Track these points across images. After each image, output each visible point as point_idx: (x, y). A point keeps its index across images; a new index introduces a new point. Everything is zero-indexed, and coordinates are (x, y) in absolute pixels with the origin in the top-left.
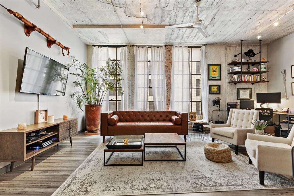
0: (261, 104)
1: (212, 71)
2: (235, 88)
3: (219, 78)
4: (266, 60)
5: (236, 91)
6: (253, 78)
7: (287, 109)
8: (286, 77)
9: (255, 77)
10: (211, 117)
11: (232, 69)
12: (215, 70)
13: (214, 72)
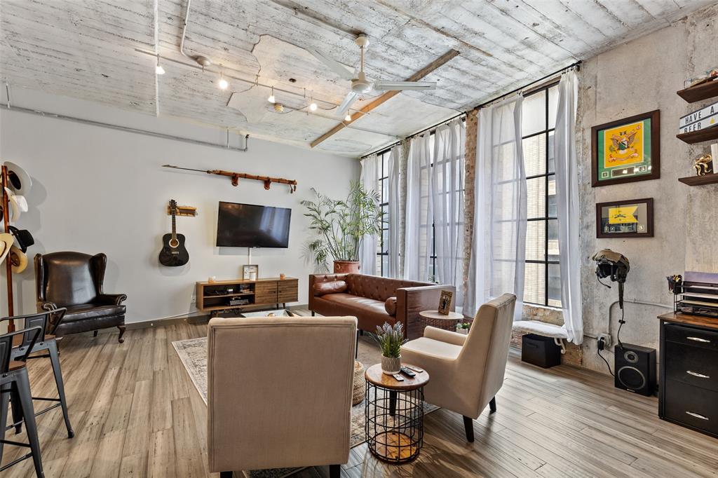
1: (612, 151)
3: (646, 171)
10: (605, 325)
11: (687, 120)
12: (626, 143)
13: (621, 152)
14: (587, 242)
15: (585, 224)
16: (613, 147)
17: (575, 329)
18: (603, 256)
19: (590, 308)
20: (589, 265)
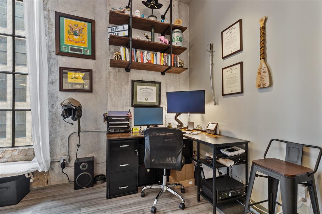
0: (175, 114)
1: (69, 33)
2: (128, 79)
3: (89, 53)
4: (182, 24)
5: (129, 87)
6: (159, 59)
7: (215, 125)
8: (214, 58)
9: (164, 57)
10: (65, 150)
11: (112, 30)
12: (78, 32)
13: (75, 37)
14: (52, 94)
15: (50, 80)
16: (70, 31)
17: (45, 159)
18: (69, 103)
19: (54, 141)
20: (54, 110)
